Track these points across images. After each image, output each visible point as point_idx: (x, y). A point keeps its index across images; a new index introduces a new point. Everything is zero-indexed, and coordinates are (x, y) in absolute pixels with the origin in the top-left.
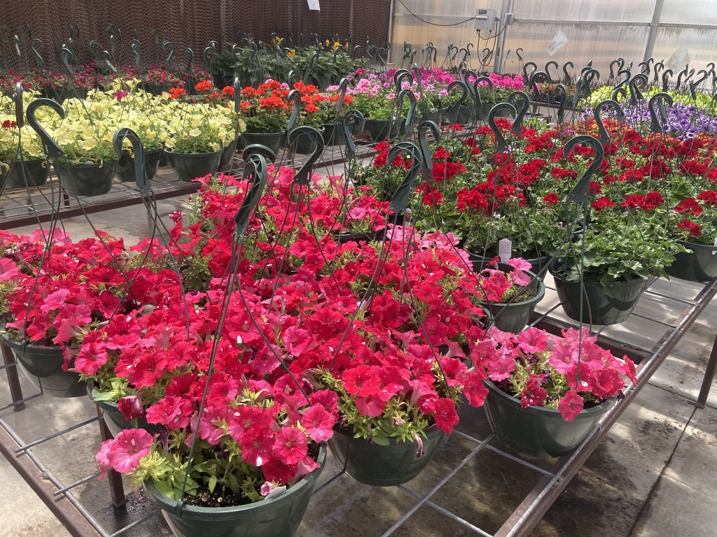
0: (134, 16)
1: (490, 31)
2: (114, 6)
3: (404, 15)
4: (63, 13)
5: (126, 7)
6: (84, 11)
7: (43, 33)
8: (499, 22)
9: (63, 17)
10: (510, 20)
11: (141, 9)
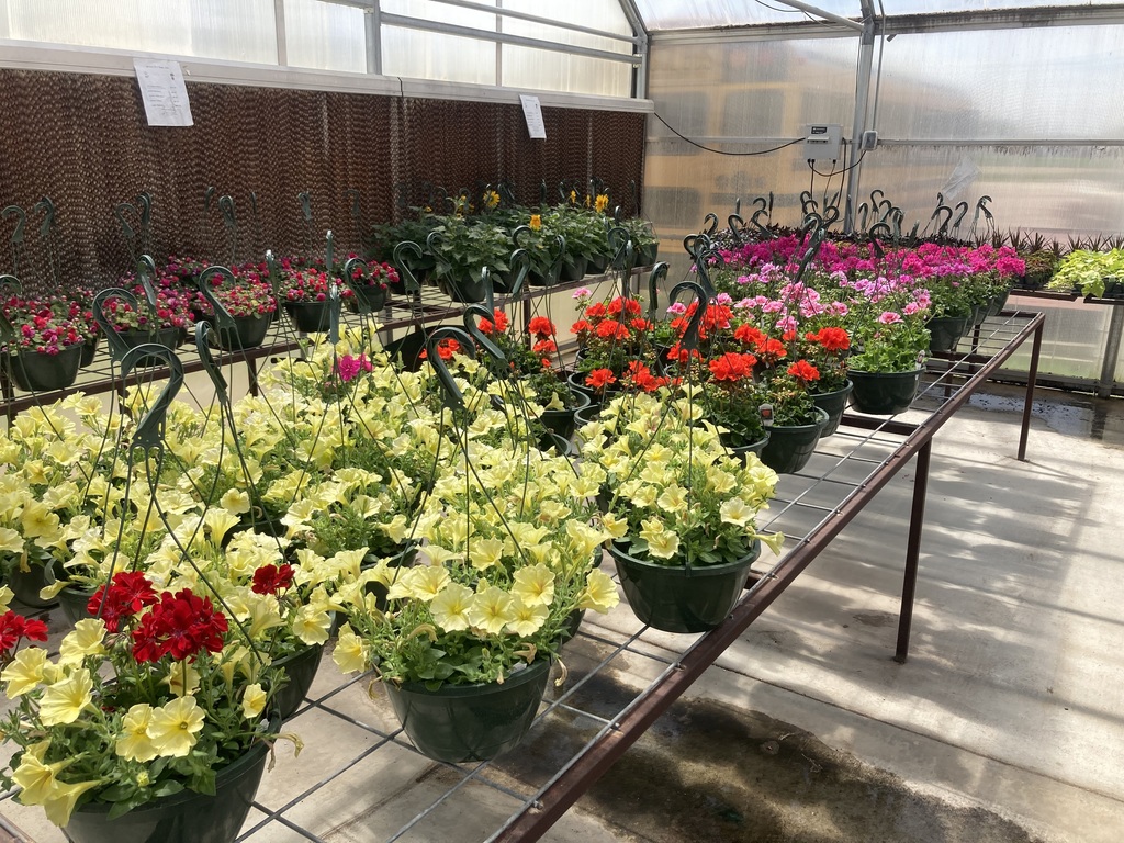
0: (243, 166)
1: (834, 161)
2: (208, 149)
3: (663, 140)
4: (112, 169)
5: (230, 151)
6: (154, 162)
7: (73, 212)
8: (849, 147)
9: (112, 178)
10: (871, 142)
11: (257, 152)
